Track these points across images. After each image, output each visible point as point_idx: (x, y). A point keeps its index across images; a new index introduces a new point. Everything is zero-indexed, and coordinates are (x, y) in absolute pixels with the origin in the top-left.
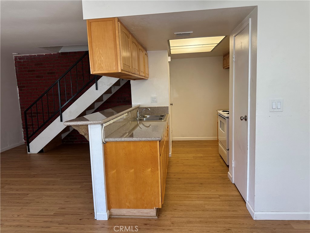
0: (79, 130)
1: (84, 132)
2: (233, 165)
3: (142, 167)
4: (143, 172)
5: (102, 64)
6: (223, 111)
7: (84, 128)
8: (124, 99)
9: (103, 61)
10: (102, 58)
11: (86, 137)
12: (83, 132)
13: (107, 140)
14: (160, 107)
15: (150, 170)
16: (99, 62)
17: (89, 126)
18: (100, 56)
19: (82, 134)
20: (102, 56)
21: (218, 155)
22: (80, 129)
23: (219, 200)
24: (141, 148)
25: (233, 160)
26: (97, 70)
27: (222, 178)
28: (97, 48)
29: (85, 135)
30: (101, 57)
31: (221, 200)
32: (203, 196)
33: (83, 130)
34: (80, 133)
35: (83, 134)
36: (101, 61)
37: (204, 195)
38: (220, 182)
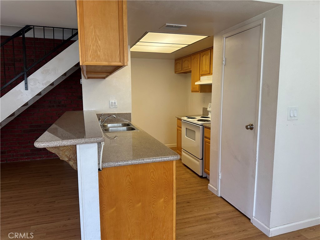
0: (59, 154)
1: (68, 156)
2: (220, 177)
3: (153, 197)
4: (153, 204)
5: (99, 51)
6: (188, 118)
7: (67, 150)
8: (59, 103)
9: (100, 47)
10: (99, 42)
11: (71, 163)
12: (66, 156)
13: (106, 165)
14: (122, 113)
15: (162, 200)
16: (94, 48)
17: (78, 147)
18: (96, 38)
19: (64, 159)
20: (100, 40)
21: (182, 165)
22: (61, 152)
23: (219, 220)
24: (152, 172)
25: (220, 171)
26: (90, 59)
27: (204, 192)
28: (92, 27)
29: (69, 160)
30: (97, 41)
31: (222, 220)
32: (200, 218)
33: (66, 153)
34: (61, 159)
35: (66, 159)
36: (97, 46)
37: (201, 216)
38: (205, 197)
